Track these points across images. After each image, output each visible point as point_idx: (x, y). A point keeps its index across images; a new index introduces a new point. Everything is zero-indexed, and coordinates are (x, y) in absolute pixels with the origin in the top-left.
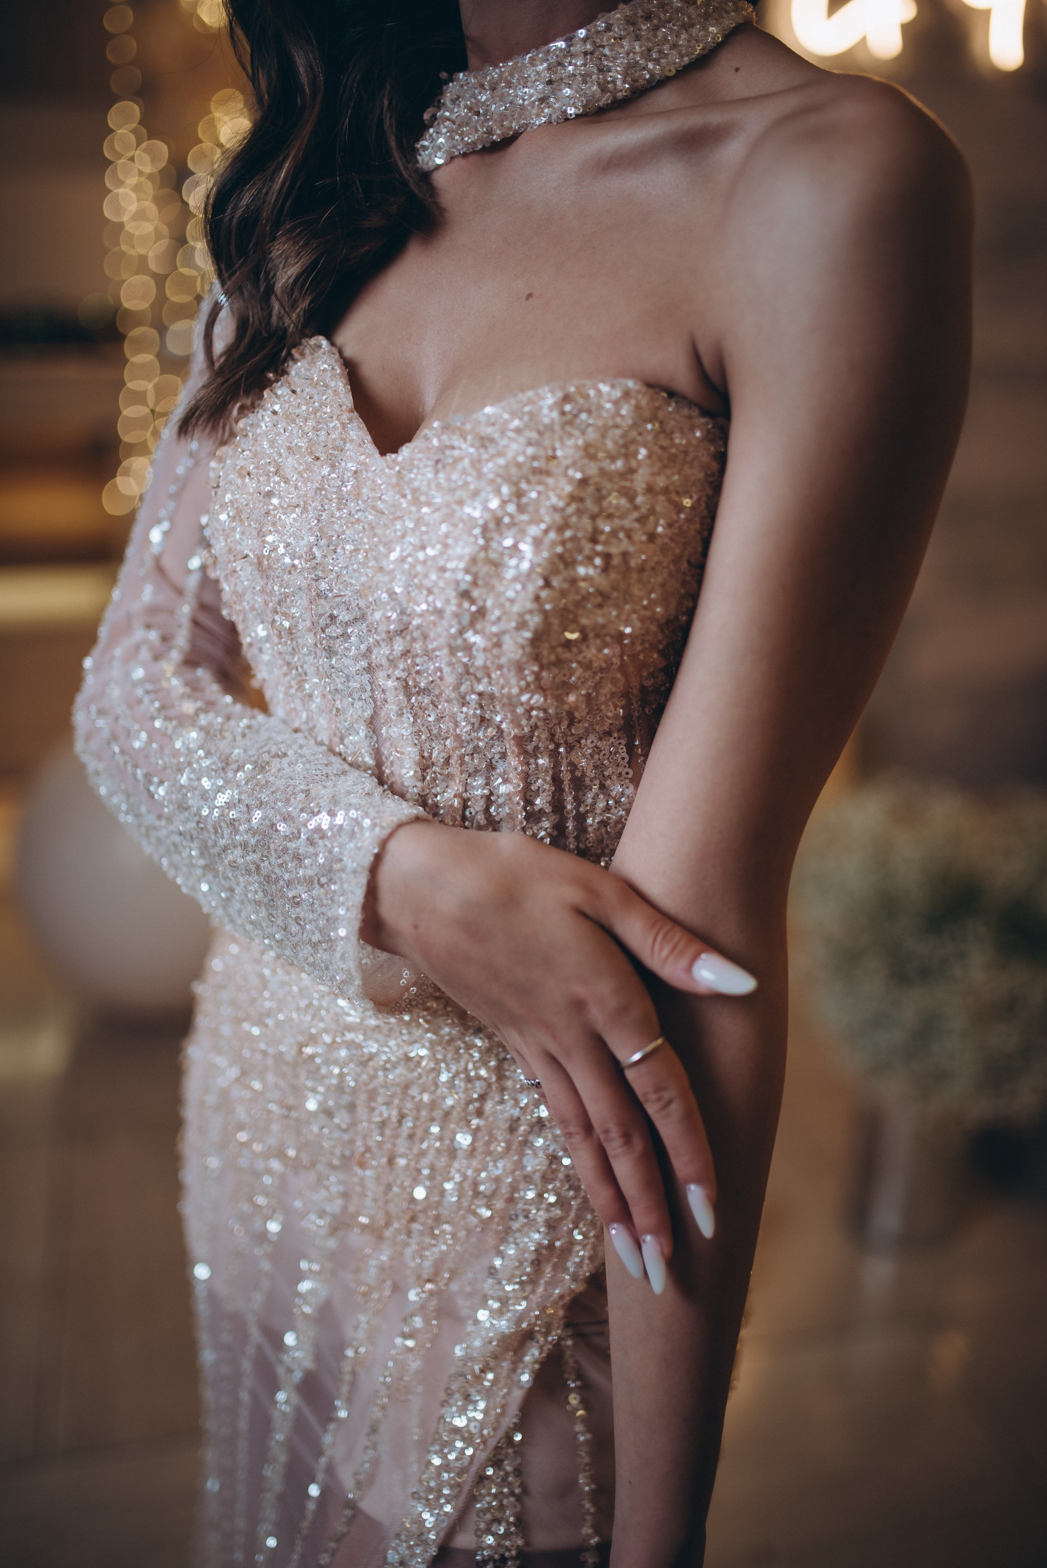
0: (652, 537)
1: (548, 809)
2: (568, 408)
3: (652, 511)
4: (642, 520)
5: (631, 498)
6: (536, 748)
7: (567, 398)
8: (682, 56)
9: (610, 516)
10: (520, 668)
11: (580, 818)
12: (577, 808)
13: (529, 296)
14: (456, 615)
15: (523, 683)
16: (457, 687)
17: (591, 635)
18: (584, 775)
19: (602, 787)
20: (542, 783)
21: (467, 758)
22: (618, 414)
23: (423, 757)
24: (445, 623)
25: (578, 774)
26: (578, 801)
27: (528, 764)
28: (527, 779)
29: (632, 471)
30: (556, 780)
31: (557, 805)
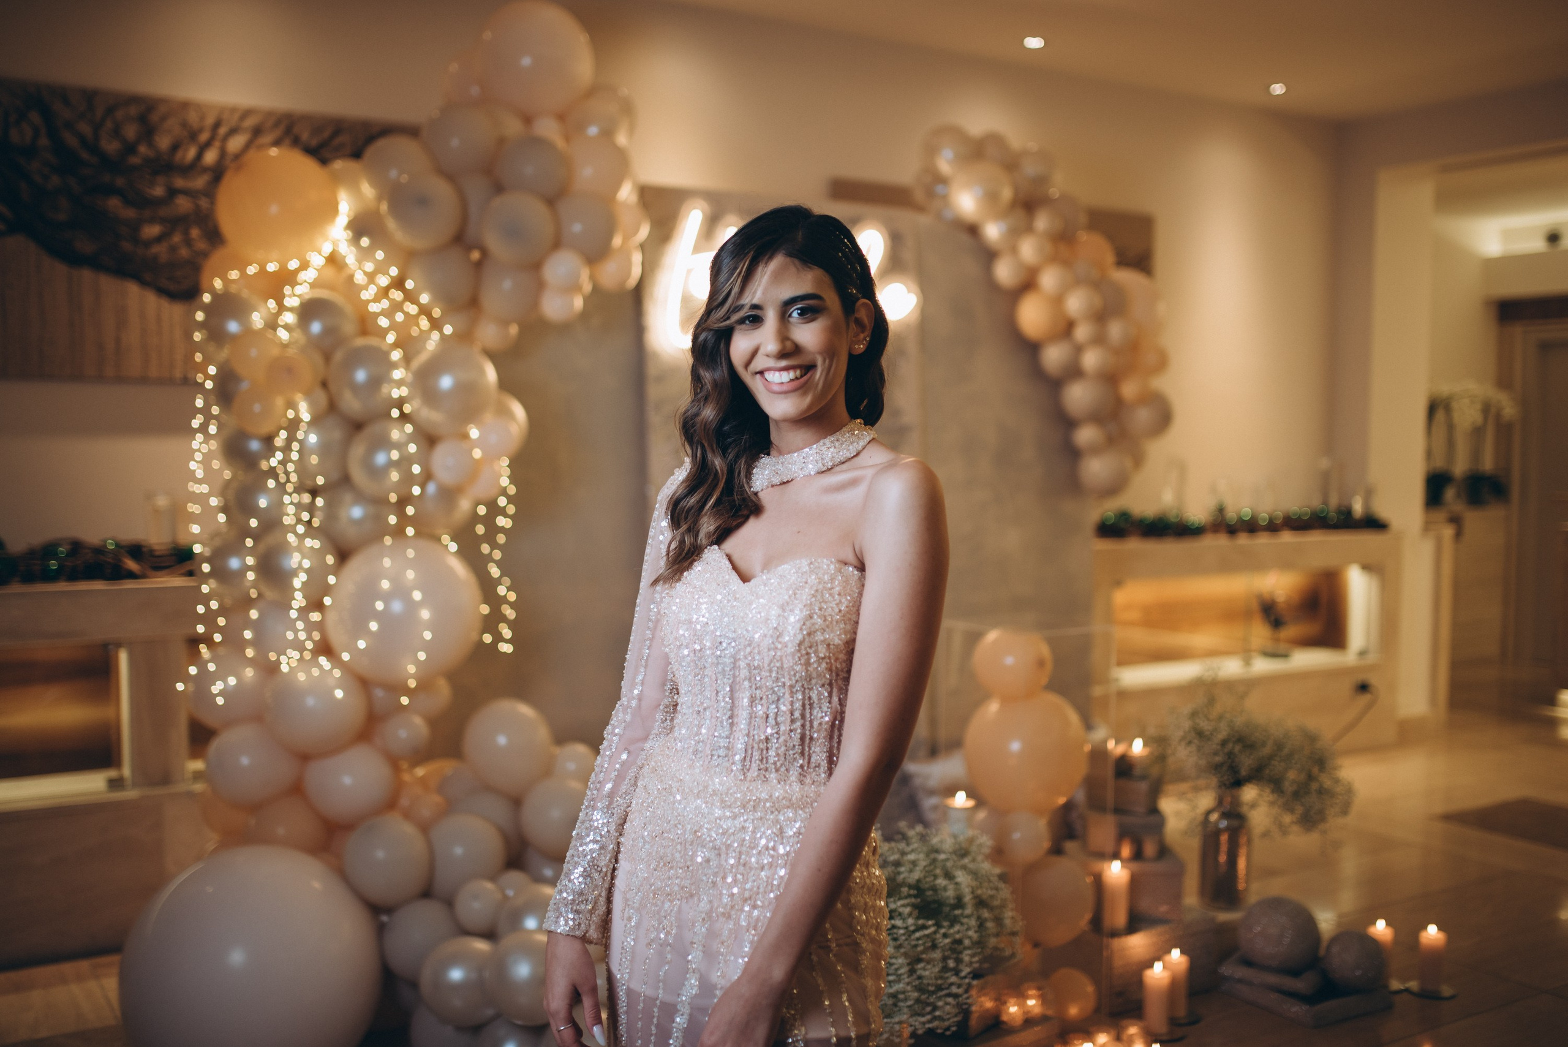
0: (840, 611)
1: (800, 717)
2: (812, 566)
3: (840, 602)
4: (837, 604)
5: (833, 597)
6: (797, 690)
7: (811, 563)
8: (850, 453)
9: (826, 602)
10: (793, 655)
11: (811, 722)
12: (810, 717)
13: (799, 532)
14: (772, 636)
15: (794, 661)
16: (769, 665)
17: (819, 644)
18: (814, 702)
19: (820, 708)
20: (798, 705)
21: (770, 696)
22: (829, 569)
23: (752, 697)
24: (767, 639)
25: (812, 701)
26: (811, 714)
27: (793, 697)
28: (792, 703)
29: (833, 588)
30: (804, 705)
31: (803, 716)
